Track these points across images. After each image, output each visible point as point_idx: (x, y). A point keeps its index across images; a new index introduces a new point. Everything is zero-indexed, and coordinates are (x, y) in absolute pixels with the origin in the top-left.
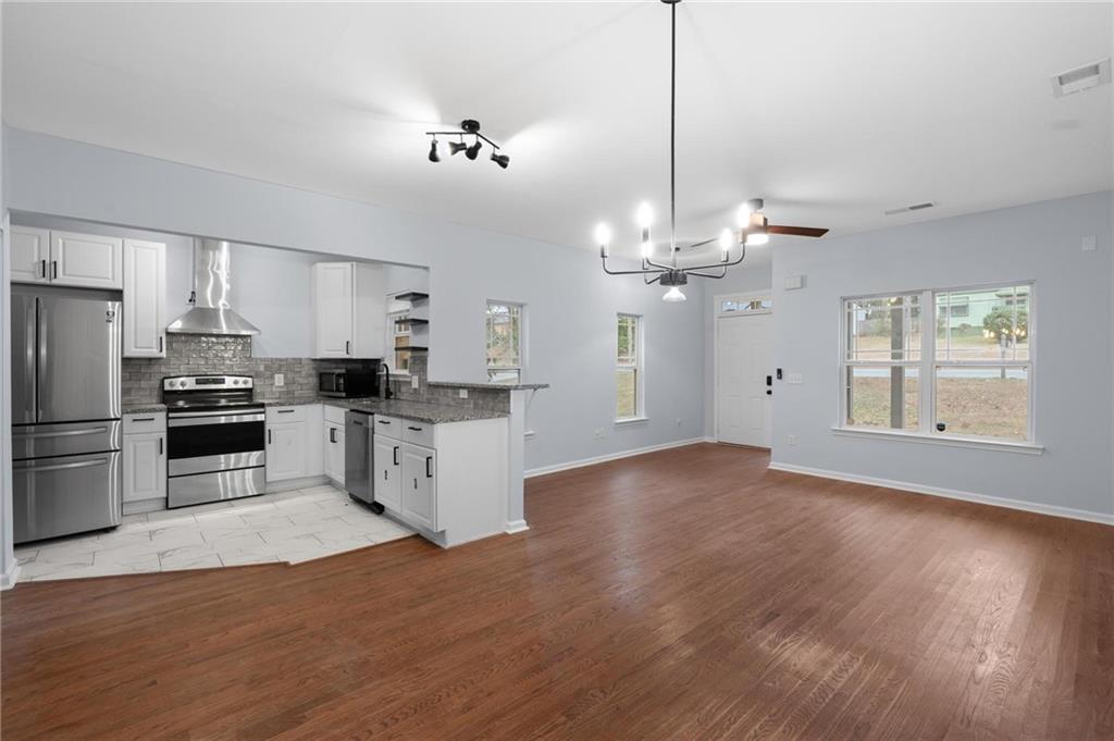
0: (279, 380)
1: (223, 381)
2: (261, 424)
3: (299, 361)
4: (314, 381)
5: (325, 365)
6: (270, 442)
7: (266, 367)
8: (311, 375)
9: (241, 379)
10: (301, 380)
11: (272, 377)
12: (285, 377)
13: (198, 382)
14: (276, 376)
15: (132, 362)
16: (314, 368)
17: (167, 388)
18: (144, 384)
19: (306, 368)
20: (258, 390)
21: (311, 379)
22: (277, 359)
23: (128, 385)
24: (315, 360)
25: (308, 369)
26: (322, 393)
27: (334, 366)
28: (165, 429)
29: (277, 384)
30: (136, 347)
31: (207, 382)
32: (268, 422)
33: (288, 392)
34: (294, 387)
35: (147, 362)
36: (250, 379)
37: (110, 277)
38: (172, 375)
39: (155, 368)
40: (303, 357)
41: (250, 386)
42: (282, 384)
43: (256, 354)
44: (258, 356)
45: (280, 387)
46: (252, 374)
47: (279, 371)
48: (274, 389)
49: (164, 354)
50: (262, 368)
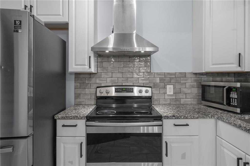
0: (170, 90)
1: (132, 91)
2: (159, 136)
3: (184, 75)
4: (196, 91)
5: (204, 78)
6: (167, 155)
7: (161, 80)
8: (193, 87)
9: (144, 89)
10: (186, 90)
11: (165, 88)
12: (174, 88)
13: (116, 91)
14: (168, 87)
15: (81, 76)
16: (196, 81)
17: (99, 94)
18: (87, 91)
19: (189, 81)
20: (155, 97)
21: (193, 89)
22: (169, 74)
23: (79, 91)
24: (196, 74)
25: (190, 81)
26: (204, 102)
27: (211, 79)
28: (84, 135)
29: (168, 93)
30: (76, 65)
31: (122, 90)
32: (164, 134)
33: (176, 100)
34: (181, 96)
35: (88, 76)
36: (149, 89)
37: (62, 15)
38: (103, 85)
39: (93, 80)
40: (187, 71)
41: (149, 94)
42: (172, 93)
43: (155, 69)
44: (156, 71)
45: (171, 95)
46: (151, 85)
47: (170, 83)
48: (166, 97)
49: (93, 70)
50: (158, 81)
